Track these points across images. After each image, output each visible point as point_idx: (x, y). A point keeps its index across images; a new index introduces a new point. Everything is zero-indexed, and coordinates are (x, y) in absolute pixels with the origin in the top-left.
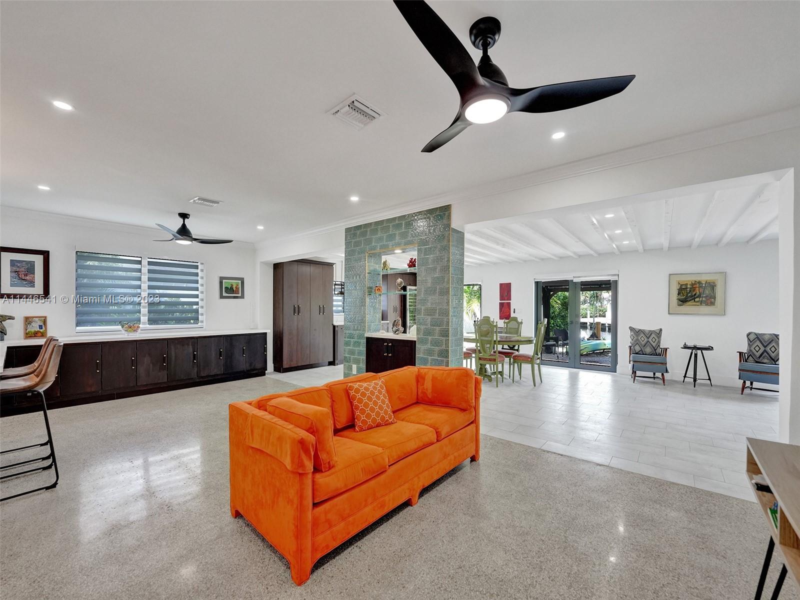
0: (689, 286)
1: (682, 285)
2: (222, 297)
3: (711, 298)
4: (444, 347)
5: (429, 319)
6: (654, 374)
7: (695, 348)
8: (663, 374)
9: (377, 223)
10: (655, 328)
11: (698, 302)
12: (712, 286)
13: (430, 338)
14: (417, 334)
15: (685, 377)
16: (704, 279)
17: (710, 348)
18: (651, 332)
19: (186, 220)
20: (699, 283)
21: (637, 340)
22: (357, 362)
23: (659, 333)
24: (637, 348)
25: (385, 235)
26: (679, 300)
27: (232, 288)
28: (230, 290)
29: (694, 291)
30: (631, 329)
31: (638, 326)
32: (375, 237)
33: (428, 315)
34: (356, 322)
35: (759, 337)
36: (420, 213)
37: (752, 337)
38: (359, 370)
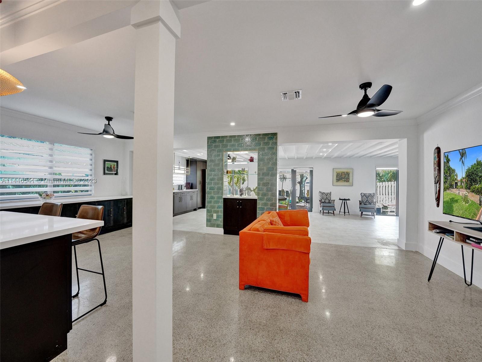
0: (340, 174)
1: (338, 173)
2: (104, 174)
3: (348, 179)
4: (274, 201)
5: (265, 188)
6: (329, 211)
7: (345, 200)
8: (333, 211)
9: (231, 137)
10: (328, 192)
11: (343, 180)
12: (348, 174)
13: (265, 197)
14: (258, 195)
15: (340, 212)
16: (345, 171)
17: (349, 200)
18: (328, 194)
20: (344, 172)
21: (323, 197)
22: (217, 212)
23: (330, 194)
24: (323, 201)
25: (236, 144)
26: (337, 179)
27: (111, 168)
28: (110, 169)
29: (342, 176)
30: (320, 192)
31: (323, 191)
32: (229, 144)
33: (264, 186)
34: (216, 190)
35: (365, 195)
36: (259, 135)
37: (363, 195)
38: (218, 217)
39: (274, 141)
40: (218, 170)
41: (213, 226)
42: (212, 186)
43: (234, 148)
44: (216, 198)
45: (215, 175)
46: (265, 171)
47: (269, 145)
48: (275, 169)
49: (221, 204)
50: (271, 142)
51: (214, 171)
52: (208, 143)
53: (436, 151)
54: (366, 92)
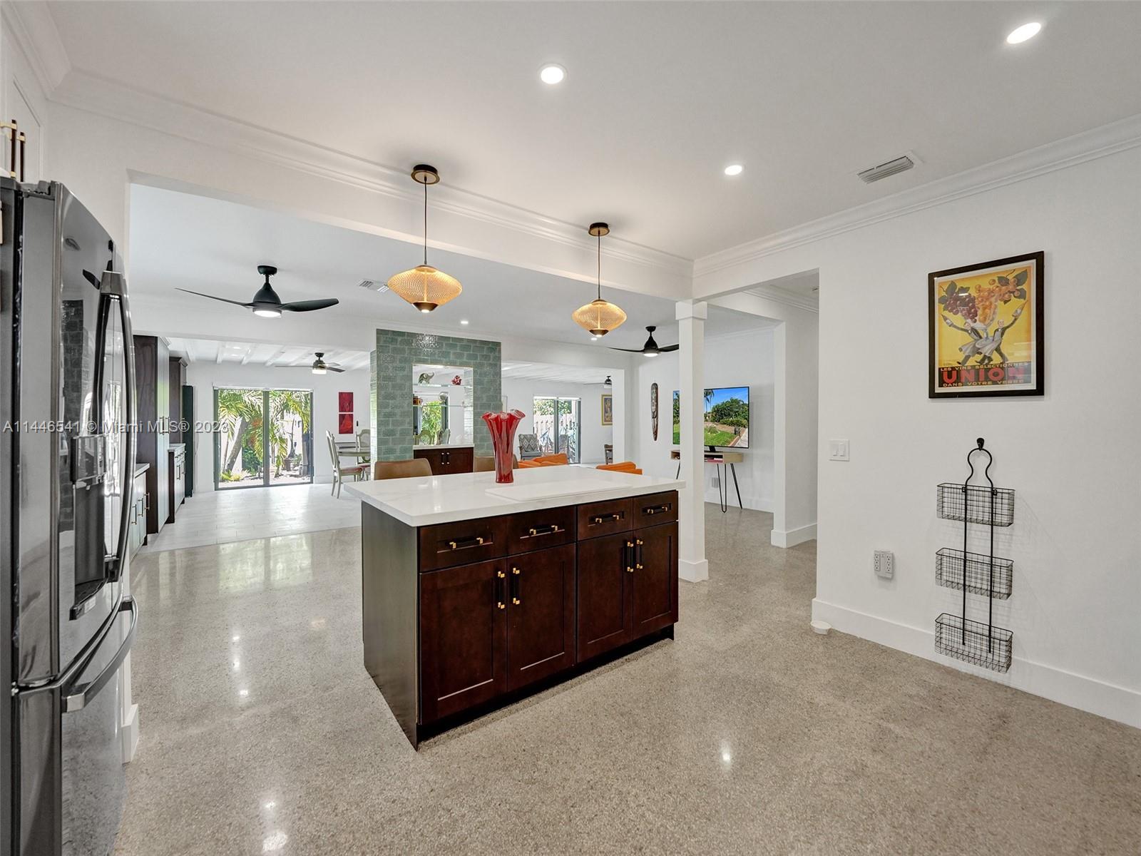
13: (486, 444)
14: (474, 441)
19: (271, 277)
33: (483, 425)
34: (398, 436)
35: (525, 436)
36: (475, 341)
37: (522, 437)
39: (497, 354)
40: (402, 396)
42: (390, 427)
44: (398, 450)
46: (484, 401)
47: (489, 360)
48: (498, 398)
50: (492, 355)
51: (394, 398)
52: (378, 342)
53: (655, 386)
54: (651, 334)
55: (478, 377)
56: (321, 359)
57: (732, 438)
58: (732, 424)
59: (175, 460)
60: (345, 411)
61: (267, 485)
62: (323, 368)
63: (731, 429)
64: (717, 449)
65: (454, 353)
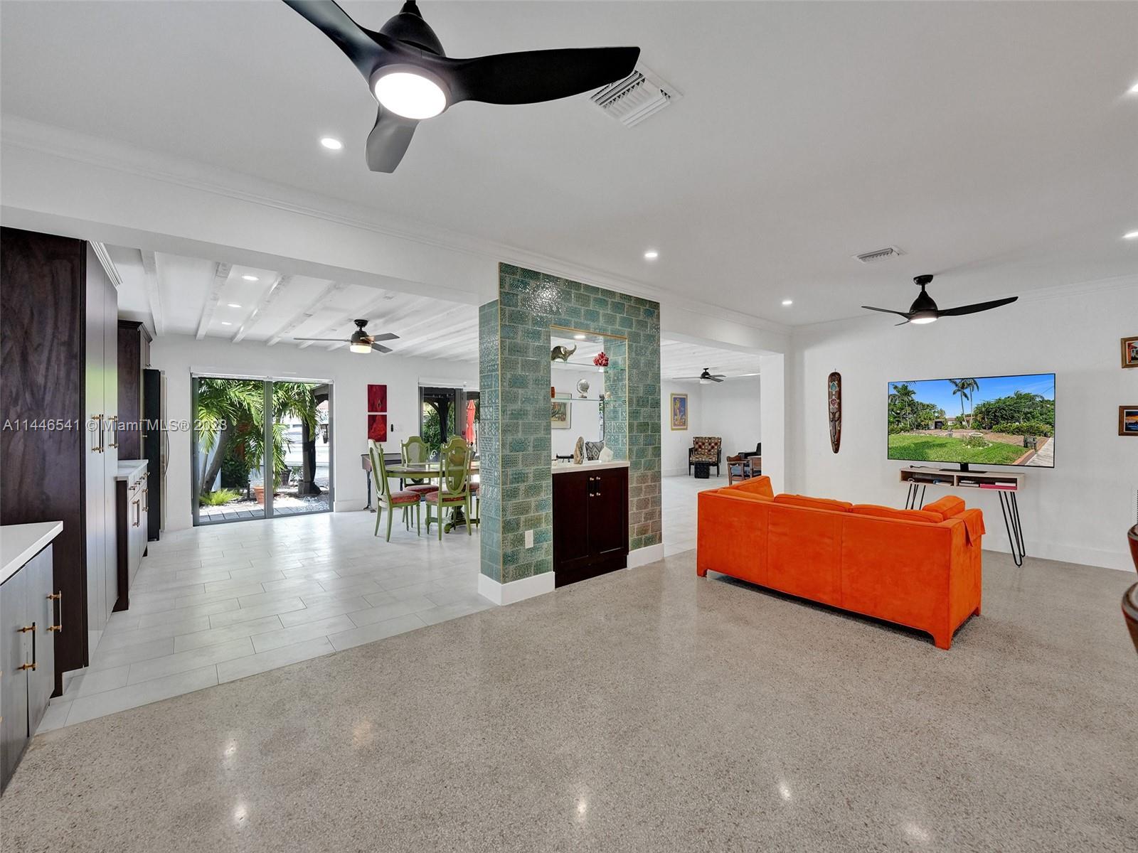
5: (642, 437)
9: (568, 283)
13: (643, 460)
14: (630, 458)
22: (534, 523)
32: (565, 304)
33: (641, 432)
34: (531, 449)
36: (629, 298)
38: (537, 540)
39: (655, 321)
40: (537, 381)
41: (522, 573)
42: (520, 435)
43: (576, 320)
44: (530, 476)
45: (527, 400)
46: (641, 394)
47: (646, 328)
49: (547, 495)
50: (649, 321)
52: (502, 285)
53: (835, 377)
54: (923, 288)
55: (634, 356)
56: (363, 329)
57: (1018, 452)
58: (1019, 431)
59: (130, 493)
60: (376, 411)
61: (269, 514)
62: (366, 342)
63: (1018, 440)
64: (971, 467)
65: (604, 315)
